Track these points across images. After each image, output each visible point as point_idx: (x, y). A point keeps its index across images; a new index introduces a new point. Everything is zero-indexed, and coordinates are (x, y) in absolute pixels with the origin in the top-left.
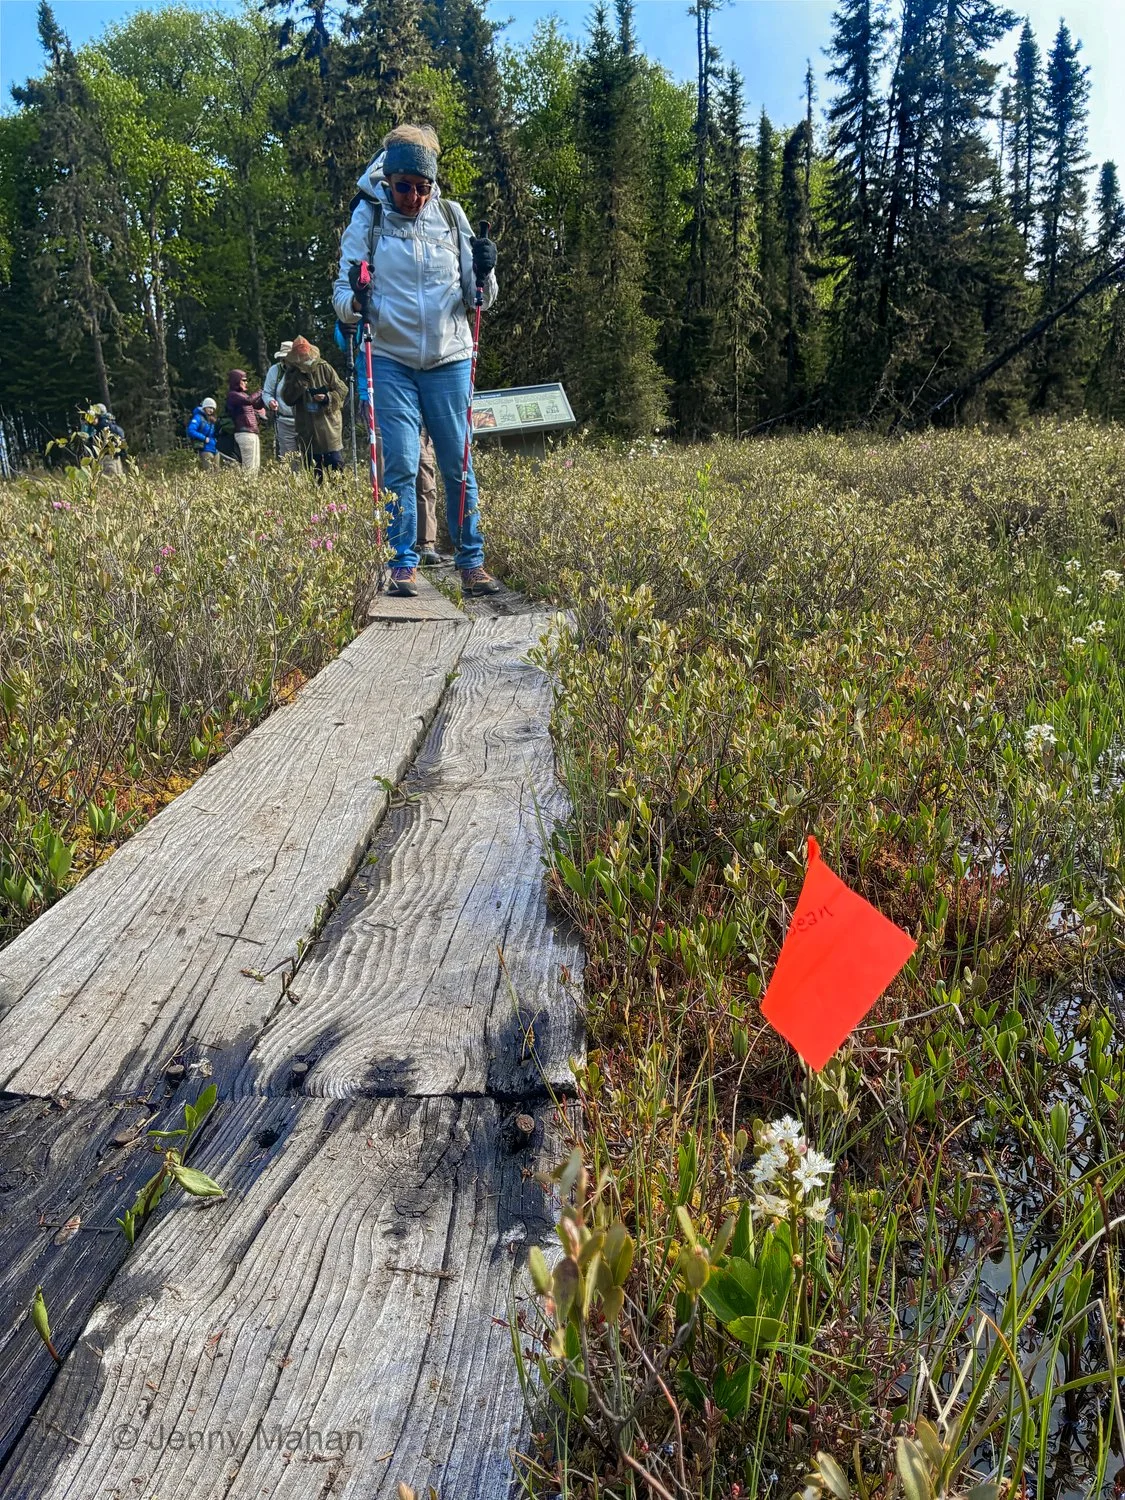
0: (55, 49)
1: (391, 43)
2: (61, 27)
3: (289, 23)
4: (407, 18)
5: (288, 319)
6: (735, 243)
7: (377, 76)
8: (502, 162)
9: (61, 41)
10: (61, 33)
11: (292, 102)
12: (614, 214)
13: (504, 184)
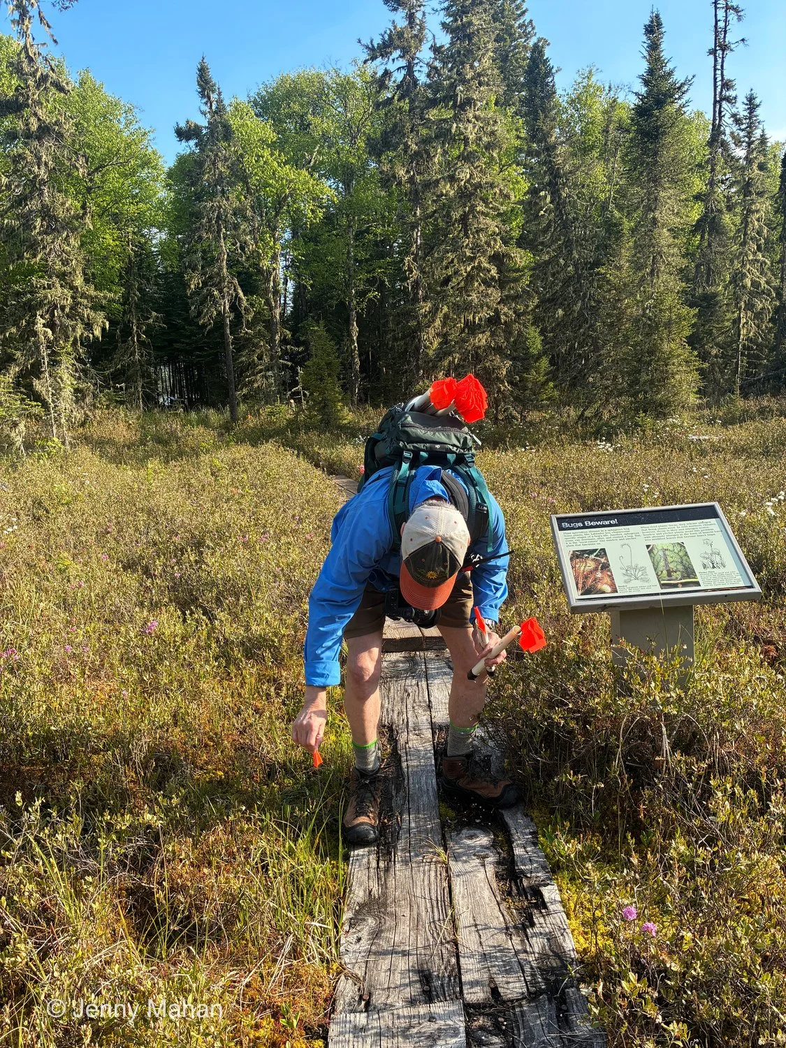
0: (209, 98)
1: (468, 77)
2: (214, 80)
3: (387, 73)
4: (483, 55)
5: (375, 297)
6: (745, 234)
7: (454, 106)
8: (555, 173)
9: (213, 92)
10: (215, 85)
11: (385, 134)
12: (657, 214)
13: (555, 193)
